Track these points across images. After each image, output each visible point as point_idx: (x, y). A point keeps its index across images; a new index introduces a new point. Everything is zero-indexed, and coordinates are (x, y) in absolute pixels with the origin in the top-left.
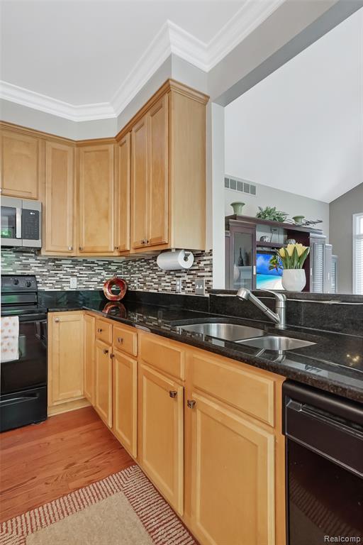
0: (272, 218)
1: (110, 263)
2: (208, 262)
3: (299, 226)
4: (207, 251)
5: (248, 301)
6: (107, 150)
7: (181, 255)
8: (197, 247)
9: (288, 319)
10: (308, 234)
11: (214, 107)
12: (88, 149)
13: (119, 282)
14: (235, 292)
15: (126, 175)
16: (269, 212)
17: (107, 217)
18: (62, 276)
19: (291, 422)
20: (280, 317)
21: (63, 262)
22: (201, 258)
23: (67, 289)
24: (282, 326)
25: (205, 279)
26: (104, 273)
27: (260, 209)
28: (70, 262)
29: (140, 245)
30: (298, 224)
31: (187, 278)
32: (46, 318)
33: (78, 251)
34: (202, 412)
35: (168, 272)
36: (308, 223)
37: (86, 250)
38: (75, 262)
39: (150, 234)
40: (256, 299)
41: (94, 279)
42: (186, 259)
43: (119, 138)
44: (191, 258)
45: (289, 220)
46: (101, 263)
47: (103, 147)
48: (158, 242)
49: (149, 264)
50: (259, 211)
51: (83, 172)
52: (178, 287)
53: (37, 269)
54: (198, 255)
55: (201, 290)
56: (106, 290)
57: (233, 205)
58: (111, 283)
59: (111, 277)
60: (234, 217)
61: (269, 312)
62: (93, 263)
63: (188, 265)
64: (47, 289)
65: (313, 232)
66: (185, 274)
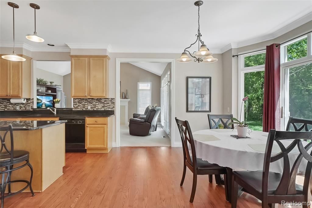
0: (42, 83)
2: (32, 101)
3: (52, 86)
4: (32, 98)
7: (23, 99)
8: (28, 97)
10: (56, 89)
11: (34, 61)
24: (55, 114)
25: (30, 106)
30: (52, 85)
36: (56, 85)
40: (51, 110)
42: (24, 100)
44: (26, 100)
45: (49, 84)
48: (16, 96)
52: (17, 108)
54: (28, 100)
55: (29, 109)
61: (53, 112)
63: (25, 102)
65: (57, 88)
66: (21, 105)
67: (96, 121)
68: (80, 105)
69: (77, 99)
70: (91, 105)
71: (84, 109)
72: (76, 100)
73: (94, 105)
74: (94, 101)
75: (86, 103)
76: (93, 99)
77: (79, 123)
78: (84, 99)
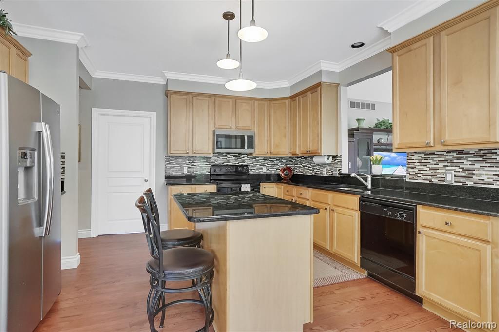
0: (386, 127)
1: (283, 158)
2: (340, 161)
4: (339, 155)
5: (355, 178)
6: (285, 103)
7: (326, 158)
8: (334, 154)
9: (372, 185)
11: (342, 89)
12: (274, 102)
13: (289, 169)
14: (350, 174)
15: (297, 116)
16: (384, 122)
17: (285, 136)
18: (259, 166)
19: (362, 207)
20: (369, 184)
21: (259, 158)
22: (336, 159)
23: (261, 173)
24: (369, 187)
25: (338, 168)
26: (279, 164)
27: (378, 120)
28: (263, 158)
29: (305, 152)
31: (329, 168)
32: (260, 185)
33: (270, 154)
34: (337, 212)
35: (318, 165)
37: (274, 153)
38: (265, 159)
39: (311, 148)
40: (358, 177)
41: (274, 168)
42: (328, 159)
43: (293, 98)
44: (331, 158)
46: (278, 159)
47: (283, 101)
48: (315, 152)
49: (306, 160)
50: (377, 122)
51: (272, 114)
52: (324, 172)
53: (248, 162)
54: (334, 157)
55: (336, 174)
56: (281, 173)
57: (357, 120)
58: (284, 170)
59: (283, 166)
60: (357, 129)
61: (364, 182)
62: (274, 159)
63: (329, 162)
64: (252, 173)
66: (328, 166)
67: (447, 224)
68: (425, 168)
69: (416, 153)
70: (457, 169)
71: (435, 181)
72: (413, 157)
73: (464, 170)
74: (467, 158)
75: (441, 165)
76: (461, 152)
77: (399, 218)
78: (433, 154)
